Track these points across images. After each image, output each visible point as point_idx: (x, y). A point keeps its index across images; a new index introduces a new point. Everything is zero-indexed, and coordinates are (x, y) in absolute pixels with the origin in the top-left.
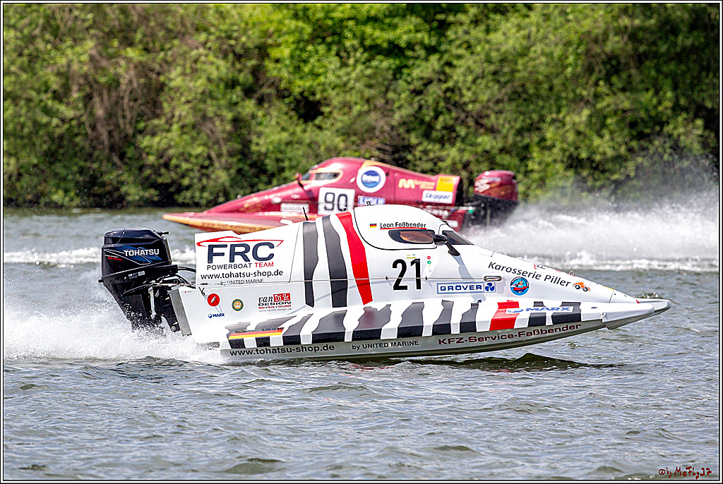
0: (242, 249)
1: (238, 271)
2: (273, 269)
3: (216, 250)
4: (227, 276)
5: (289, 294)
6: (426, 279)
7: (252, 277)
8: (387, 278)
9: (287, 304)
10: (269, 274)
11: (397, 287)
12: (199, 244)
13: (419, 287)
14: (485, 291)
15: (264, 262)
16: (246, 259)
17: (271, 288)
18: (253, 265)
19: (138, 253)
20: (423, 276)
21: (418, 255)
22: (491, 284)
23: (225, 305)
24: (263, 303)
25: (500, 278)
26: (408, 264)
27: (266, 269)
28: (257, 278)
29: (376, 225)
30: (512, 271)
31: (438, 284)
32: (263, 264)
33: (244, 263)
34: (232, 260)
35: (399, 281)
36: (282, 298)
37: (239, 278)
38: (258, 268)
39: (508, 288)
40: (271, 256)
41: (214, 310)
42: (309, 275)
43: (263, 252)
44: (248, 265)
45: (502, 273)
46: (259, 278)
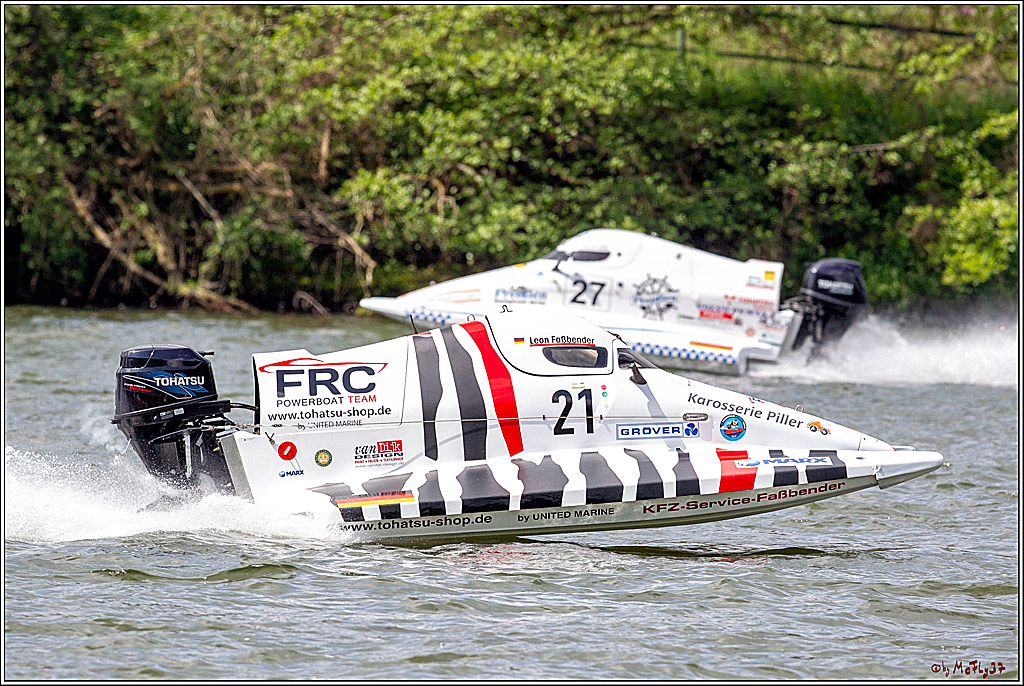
0: (327, 376)
1: (323, 408)
2: (375, 406)
3: (288, 378)
4: (308, 415)
5: (400, 442)
6: (601, 418)
7: (345, 418)
8: (544, 418)
9: (397, 456)
10: (371, 412)
11: (559, 430)
12: (262, 369)
13: (590, 430)
14: (685, 435)
15: (362, 395)
16: (335, 391)
17: (374, 432)
18: (346, 400)
19: (175, 381)
20: (596, 414)
21: (589, 383)
22: (693, 426)
23: (304, 458)
24: (362, 454)
25: (706, 417)
26: (575, 397)
27: (366, 405)
28: (352, 418)
29: (522, 339)
30: (722, 406)
31: (617, 426)
32: (361, 398)
33: (331, 396)
34: (313, 392)
35: (561, 421)
36: (390, 448)
37: (326, 419)
38: (354, 404)
39: (717, 430)
40: (372, 386)
41: (288, 466)
42: (429, 413)
43: (359, 380)
44: (338, 400)
45: (708, 410)
46: (356, 418)
